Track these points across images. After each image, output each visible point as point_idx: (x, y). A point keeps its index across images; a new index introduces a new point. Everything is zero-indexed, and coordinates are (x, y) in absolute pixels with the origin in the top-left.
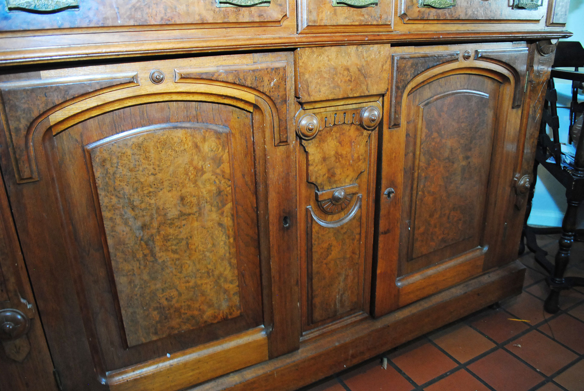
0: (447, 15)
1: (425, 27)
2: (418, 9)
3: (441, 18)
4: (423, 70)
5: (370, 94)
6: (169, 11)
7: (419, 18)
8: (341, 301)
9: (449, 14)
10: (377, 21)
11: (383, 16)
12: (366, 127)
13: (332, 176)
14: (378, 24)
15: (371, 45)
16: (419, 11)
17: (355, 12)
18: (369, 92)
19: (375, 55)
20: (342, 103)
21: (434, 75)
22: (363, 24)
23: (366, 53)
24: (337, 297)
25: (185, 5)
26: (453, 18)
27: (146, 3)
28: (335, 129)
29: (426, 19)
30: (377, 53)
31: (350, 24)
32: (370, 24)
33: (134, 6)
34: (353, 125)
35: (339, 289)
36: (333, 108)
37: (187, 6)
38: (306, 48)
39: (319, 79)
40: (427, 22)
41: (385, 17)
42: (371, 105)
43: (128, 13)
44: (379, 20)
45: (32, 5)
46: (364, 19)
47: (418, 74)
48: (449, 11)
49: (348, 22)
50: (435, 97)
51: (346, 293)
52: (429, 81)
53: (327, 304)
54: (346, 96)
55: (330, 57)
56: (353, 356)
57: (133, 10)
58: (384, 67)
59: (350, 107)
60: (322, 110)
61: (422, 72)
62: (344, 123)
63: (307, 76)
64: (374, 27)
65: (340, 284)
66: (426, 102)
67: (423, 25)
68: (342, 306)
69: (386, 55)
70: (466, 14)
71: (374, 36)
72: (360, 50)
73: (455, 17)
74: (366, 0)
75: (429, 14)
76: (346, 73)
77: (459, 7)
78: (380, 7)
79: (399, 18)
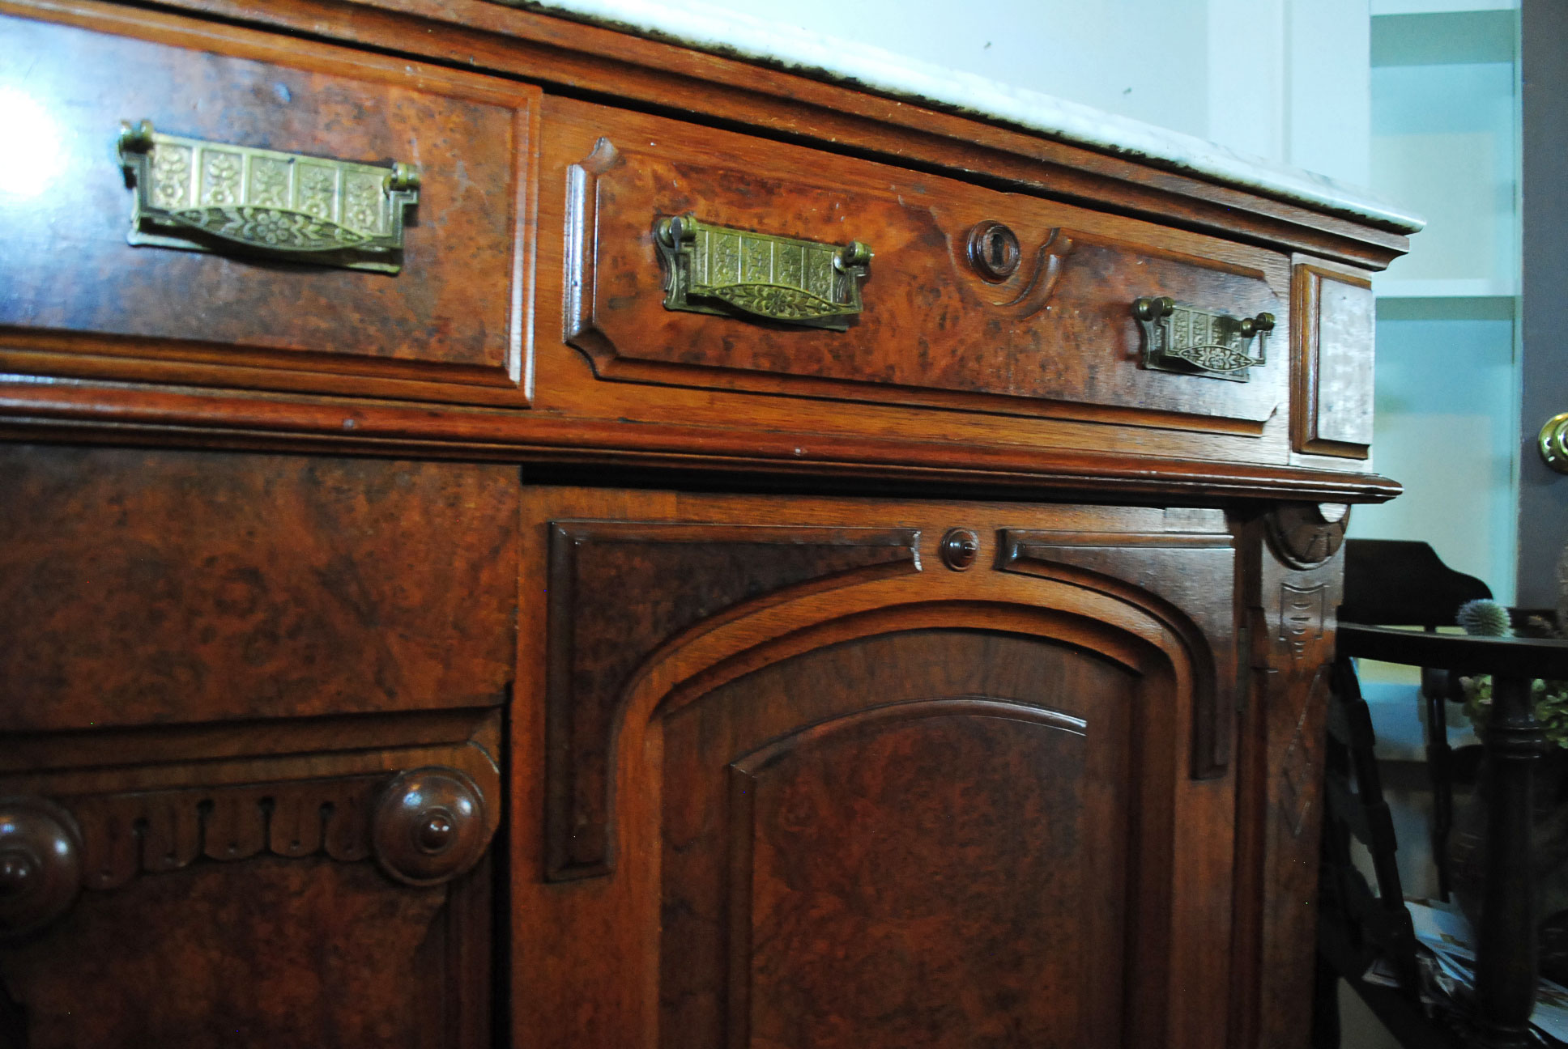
1: (718, 405)
2: (666, 318)
3: (795, 370)
4: (726, 600)
5: (401, 704)
7: (675, 359)
9: (836, 357)
10: (421, 344)
11: (453, 325)
12: (398, 875)
14: (423, 357)
15: (398, 463)
16: (672, 327)
17: (275, 288)
18: (391, 694)
19: (426, 512)
21: (794, 627)
23: (370, 501)
26: (858, 377)
28: (210, 881)
29: (714, 364)
30: (441, 504)
31: (241, 341)
32: (372, 351)
34: (326, 870)
36: (181, 775)
39: (58, 615)
40: (723, 382)
41: (469, 333)
42: (430, 763)
44: (433, 341)
46: (333, 325)
47: (697, 621)
48: (836, 343)
50: (820, 730)
52: (775, 654)
54: (237, 711)
55: (130, 504)
58: (485, 577)
59: (298, 769)
60: (108, 781)
61: (719, 613)
62: (267, 851)
64: (407, 372)
66: (770, 751)
67: (706, 395)
69: (493, 518)
70: (925, 365)
71: (405, 414)
72: (330, 483)
73: (868, 370)
74: (327, 231)
75: (728, 346)
76: (239, 591)
77: (885, 333)
78: (436, 278)
79: (566, 352)
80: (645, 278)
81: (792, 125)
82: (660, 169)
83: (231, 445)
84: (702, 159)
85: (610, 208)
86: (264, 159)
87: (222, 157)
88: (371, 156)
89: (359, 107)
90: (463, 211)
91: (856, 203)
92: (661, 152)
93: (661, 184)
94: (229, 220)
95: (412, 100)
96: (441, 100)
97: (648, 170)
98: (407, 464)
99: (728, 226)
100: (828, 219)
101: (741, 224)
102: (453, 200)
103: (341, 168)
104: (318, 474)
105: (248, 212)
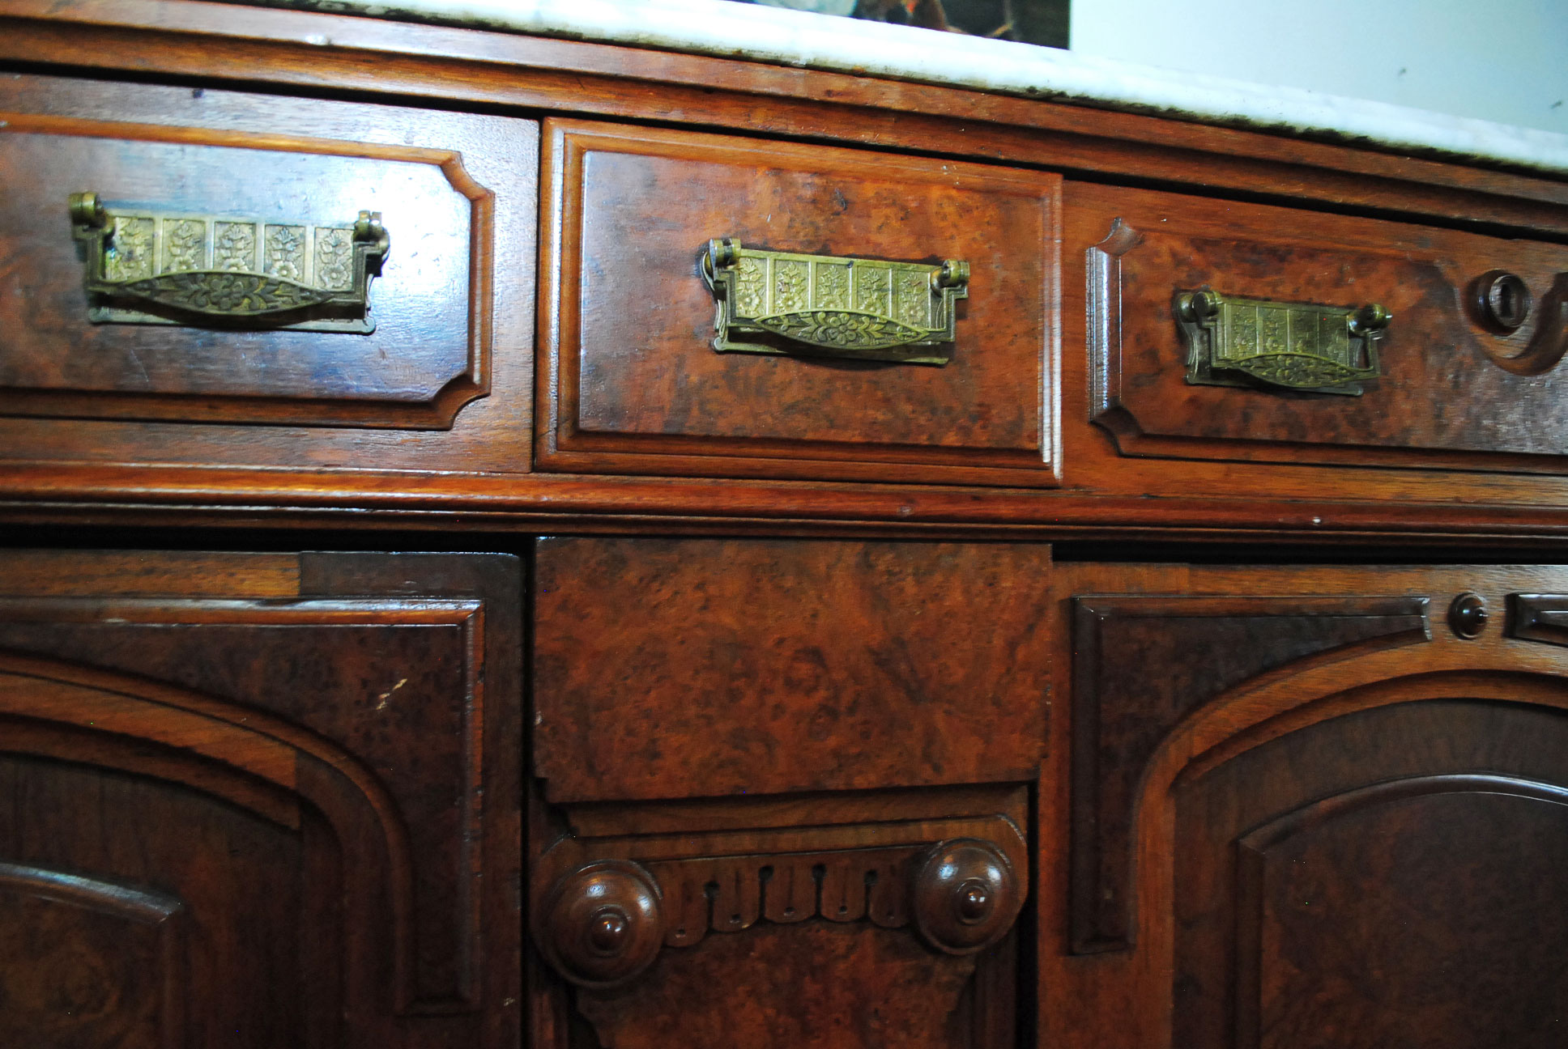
0: (1344, 427)
1: (1234, 476)
2: (1186, 394)
3: (1312, 438)
4: (1242, 673)
5: (946, 778)
7: (1196, 434)
9: (1352, 422)
10: (965, 431)
11: (994, 412)
12: (937, 944)
14: (970, 444)
15: (943, 545)
16: (1193, 401)
17: (839, 384)
18: (937, 769)
19: (966, 592)
20: (794, 816)
21: (1306, 699)
22: (886, 439)
23: (918, 583)
26: (1373, 442)
28: (768, 942)
29: (1231, 436)
30: (980, 584)
31: (810, 436)
32: (923, 440)
34: (869, 934)
36: (747, 842)
38: (581, 541)
39: (653, 694)
40: (1239, 453)
41: (1009, 418)
42: (965, 833)
44: (977, 427)
46: (890, 416)
47: (1214, 695)
48: (1351, 409)
49: (802, 426)
50: (1325, 805)
52: (1282, 729)
54: (804, 784)
55: (712, 590)
58: (1021, 654)
59: (848, 838)
60: (684, 847)
61: (1234, 686)
62: (818, 916)
63: (579, 674)
64: (952, 458)
66: (1278, 825)
67: (1222, 467)
69: (1028, 596)
70: (1440, 428)
71: (952, 499)
72: (882, 567)
73: (1383, 435)
74: (888, 329)
75: (1246, 418)
76: (804, 670)
77: (1399, 397)
78: (978, 367)
79: (1089, 431)
80: (1167, 354)
81: (1298, 189)
82: (1177, 245)
83: (799, 533)
84: (1213, 232)
85: (1131, 287)
86: (827, 265)
87: (791, 265)
88: (917, 255)
89: (904, 208)
90: (1001, 301)
91: (1365, 261)
92: (1173, 227)
93: (1178, 261)
94: (804, 325)
95: (950, 198)
96: (977, 196)
97: (1166, 247)
98: (950, 545)
99: (1243, 297)
100: (1338, 282)
101: (1256, 294)
102: (992, 290)
103: (893, 268)
104: (872, 558)
105: (821, 316)
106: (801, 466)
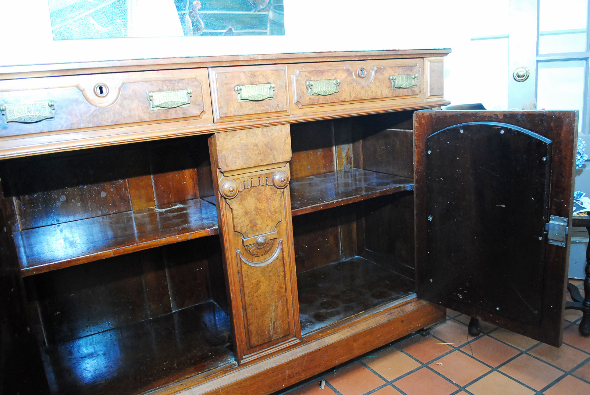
0: (334, 99)
1: (317, 109)
2: (309, 97)
3: (330, 102)
5: (277, 162)
6: (117, 115)
7: (311, 104)
8: (274, 328)
9: (336, 98)
10: (275, 109)
11: (279, 105)
12: (278, 187)
13: (254, 226)
14: (276, 111)
15: (273, 126)
16: (310, 99)
17: (256, 104)
18: (276, 160)
19: (278, 133)
20: (255, 170)
22: (264, 112)
23: (270, 133)
24: (270, 325)
25: (128, 111)
26: (339, 101)
27: (100, 111)
28: (253, 190)
29: (317, 103)
30: (279, 131)
31: (253, 113)
32: (270, 111)
33: (92, 114)
34: (268, 186)
35: (271, 318)
36: (248, 174)
37: (130, 111)
38: (222, 133)
39: (234, 154)
40: (318, 106)
41: (282, 106)
42: (280, 170)
43: (88, 119)
44: (277, 108)
45: (22, 119)
46: (264, 108)
48: (336, 96)
49: (252, 112)
51: (278, 321)
53: (261, 331)
54: (257, 165)
55: (241, 138)
56: (290, 377)
57: (92, 117)
58: (286, 142)
59: (263, 172)
60: (240, 176)
62: (260, 184)
63: (224, 152)
64: (274, 113)
65: (271, 313)
67: (315, 108)
68: (275, 333)
69: (287, 133)
70: (351, 96)
71: (274, 119)
72: (265, 131)
73: (341, 100)
74: (263, 96)
75: (318, 100)
76: (255, 148)
77: (343, 92)
78: (276, 99)
79: (294, 105)
80: (305, 92)
81: (326, 60)
82: (306, 73)
83: (253, 128)
84: (312, 69)
85: (299, 81)
86: (253, 86)
87: (248, 87)
88: (266, 82)
89: (263, 75)
90: (279, 88)
91: (337, 71)
92: (305, 70)
93: (306, 76)
94: (251, 97)
95: (270, 72)
96: (274, 71)
97: (304, 74)
98: (275, 126)
99: (317, 80)
100: (333, 75)
101: (319, 79)
102: (277, 86)
103: (263, 85)
104: (263, 130)
105: (254, 95)
106: (252, 118)
